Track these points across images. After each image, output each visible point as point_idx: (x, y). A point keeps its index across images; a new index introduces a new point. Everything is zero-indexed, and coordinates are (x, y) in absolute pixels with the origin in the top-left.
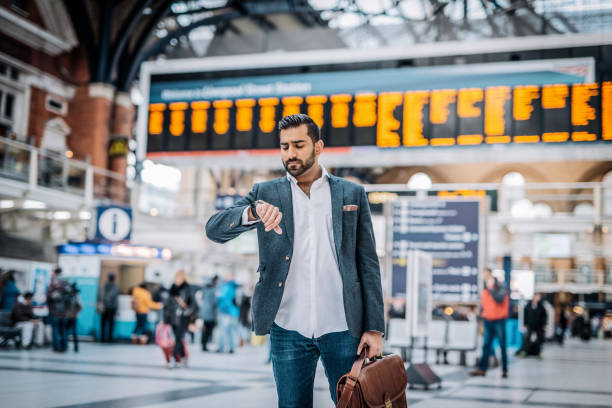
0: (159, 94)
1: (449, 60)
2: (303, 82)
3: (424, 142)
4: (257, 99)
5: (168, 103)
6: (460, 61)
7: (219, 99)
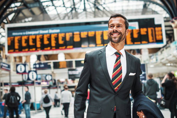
0: (11, 34)
1: (99, 23)
4: (43, 35)
5: (14, 37)
6: (103, 23)
7: (31, 35)
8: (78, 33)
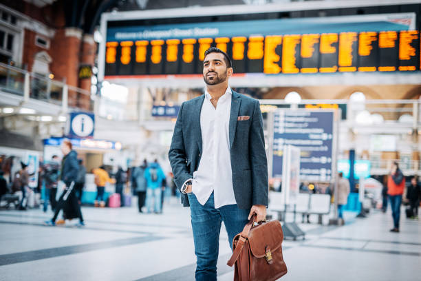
0: (114, 35)
2: (213, 28)
3: (297, 70)
4: (181, 39)
5: (119, 41)
6: (322, 14)
7: (155, 39)
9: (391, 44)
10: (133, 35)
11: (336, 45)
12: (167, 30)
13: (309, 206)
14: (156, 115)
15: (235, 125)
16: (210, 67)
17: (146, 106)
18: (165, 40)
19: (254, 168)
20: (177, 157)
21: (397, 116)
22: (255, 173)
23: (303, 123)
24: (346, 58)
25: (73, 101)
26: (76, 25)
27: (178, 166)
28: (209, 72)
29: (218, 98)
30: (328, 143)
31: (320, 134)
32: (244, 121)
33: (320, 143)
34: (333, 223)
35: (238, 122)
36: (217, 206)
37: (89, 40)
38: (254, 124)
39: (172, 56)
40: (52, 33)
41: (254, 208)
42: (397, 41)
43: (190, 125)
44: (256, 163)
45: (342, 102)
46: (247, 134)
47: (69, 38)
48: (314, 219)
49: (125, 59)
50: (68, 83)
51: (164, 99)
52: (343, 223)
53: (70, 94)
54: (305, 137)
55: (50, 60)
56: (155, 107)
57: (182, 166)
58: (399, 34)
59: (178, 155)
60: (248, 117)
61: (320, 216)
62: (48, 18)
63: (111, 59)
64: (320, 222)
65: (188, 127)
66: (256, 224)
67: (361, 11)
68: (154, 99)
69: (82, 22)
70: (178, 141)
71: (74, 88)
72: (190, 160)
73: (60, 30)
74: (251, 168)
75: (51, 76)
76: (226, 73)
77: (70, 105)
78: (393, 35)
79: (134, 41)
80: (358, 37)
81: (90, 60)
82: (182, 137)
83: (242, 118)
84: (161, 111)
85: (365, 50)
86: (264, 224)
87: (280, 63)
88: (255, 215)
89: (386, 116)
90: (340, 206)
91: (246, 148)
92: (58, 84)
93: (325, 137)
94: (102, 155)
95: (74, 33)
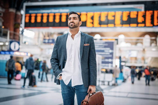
2: (67, 9)
3: (99, 26)
4: (55, 13)
5: (30, 14)
6: (109, 4)
7: (44, 13)
8: (85, 13)
9: (135, 16)
10: (36, 12)
11: (114, 16)
12: (49, 9)
13: (104, 78)
14: (45, 43)
15: (83, 48)
16: (72, 20)
17: (41, 39)
18: (48, 13)
19: (90, 68)
20: (55, 62)
21: (136, 44)
22: (91, 70)
23: (102, 46)
24: (118, 21)
25: (12, 37)
26: (13, 7)
27: (55, 67)
28: (71, 22)
29: (75, 35)
30: (112, 54)
31: (109, 50)
32: (87, 46)
33: (108, 54)
34: (114, 85)
35: (84, 46)
36: (73, 86)
37: (19, 13)
38: (91, 47)
39: (51, 20)
40: (4, 10)
41: (90, 87)
42: (137, 15)
43: (61, 47)
44: (91, 66)
45: (116, 38)
46: (88, 52)
47: (11, 12)
48: (106, 83)
49: (33, 21)
50: (10, 30)
51: (48, 36)
52: (117, 85)
53: (10, 34)
54: (103, 51)
55: (3, 21)
56: (44, 39)
57: (57, 67)
58: (138, 12)
59: (55, 61)
60: (89, 44)
61: (109, 82)
62: (2, 4)
63: (27, 21)
64: (109, 85)
65: (60, 48)
66: (91, 94)
67: (123, 3)
68: (44, 36)
69: (16, 6)
70: (55, 54)
71: (12, 32)
72: (61, 63)
73: (7, 9)
74: (89, 68)
75: (3, 27)
76: (79, 23)
77: (10, 38)
78: (136, 13)
79: (36, 14)
80: (122, 13)
81: (19, 21)
82: (57, 52)
83: (86, 45)
84: (47, 41)
85: (125, 19)
86: (95, 94)
87: (93, 23)
88: (91, 90)
89: (132, 43)
90: (116, 78)
91: (87, 59)
92: (6, 30)
93: (111, 51)
94: (23, 58)
95: (12, 10)
